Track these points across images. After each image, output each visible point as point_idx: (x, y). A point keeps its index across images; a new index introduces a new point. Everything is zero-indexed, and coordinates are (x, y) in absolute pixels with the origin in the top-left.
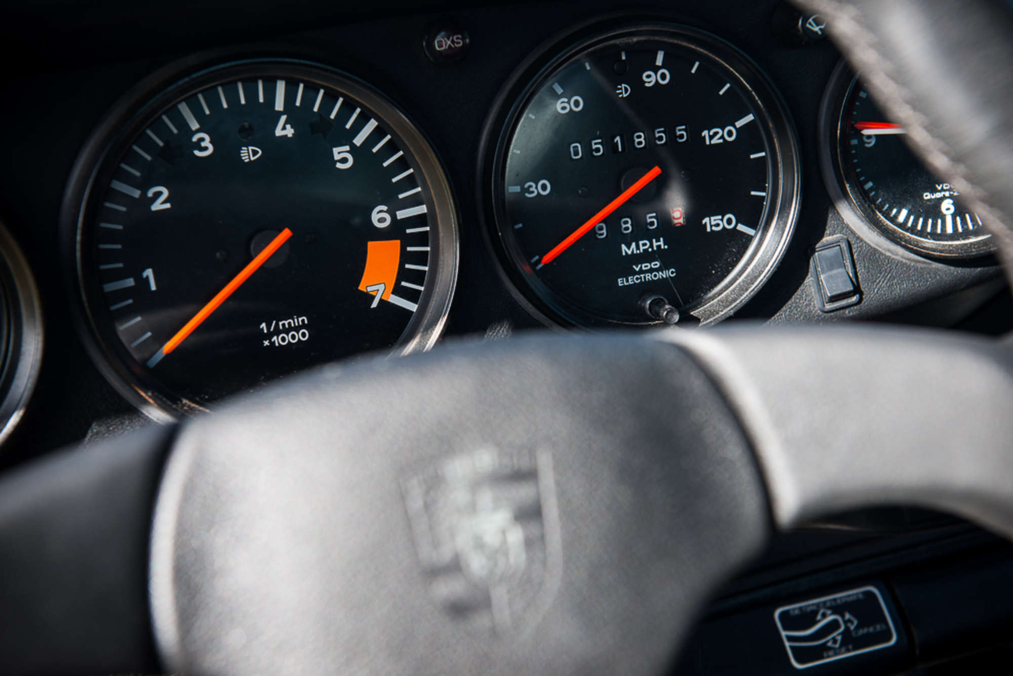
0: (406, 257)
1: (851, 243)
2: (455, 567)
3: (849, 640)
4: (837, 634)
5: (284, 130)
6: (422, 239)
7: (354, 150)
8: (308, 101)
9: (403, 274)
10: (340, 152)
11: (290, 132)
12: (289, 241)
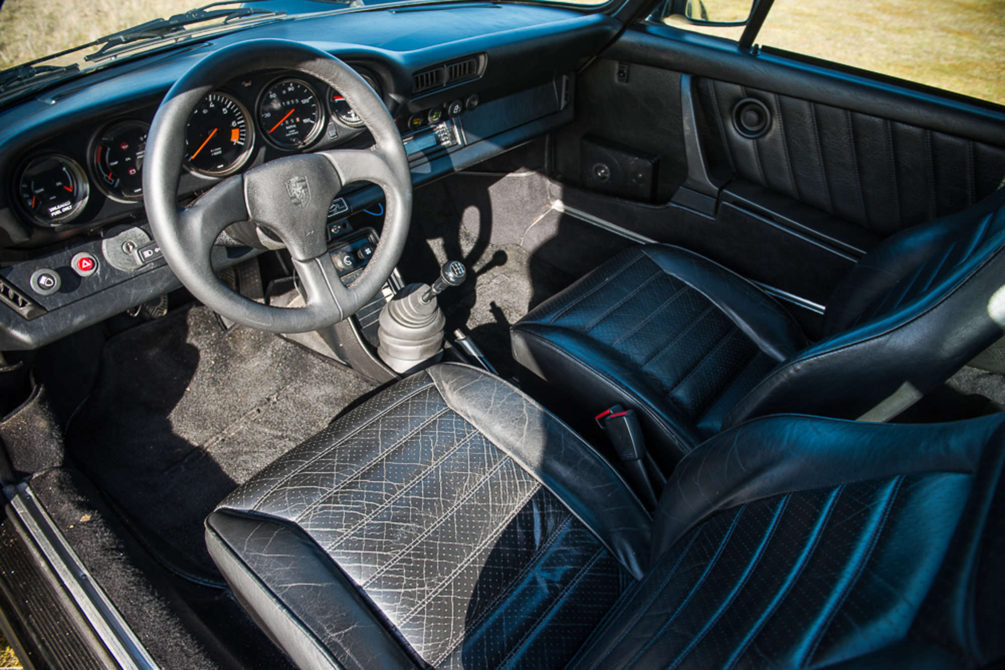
0: (241, 133)
1: (335, 124)
2: (295, 197)
3: (338, 210)
4: (335, 209)
5: (212, 106)
6: (243, 128)
7: (227, 109)
8: (217, 98)
9: (241, 137)
10: (224, 110)
11: (213, 106)
12: (217, 131)
